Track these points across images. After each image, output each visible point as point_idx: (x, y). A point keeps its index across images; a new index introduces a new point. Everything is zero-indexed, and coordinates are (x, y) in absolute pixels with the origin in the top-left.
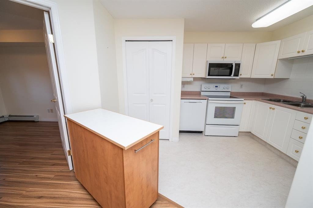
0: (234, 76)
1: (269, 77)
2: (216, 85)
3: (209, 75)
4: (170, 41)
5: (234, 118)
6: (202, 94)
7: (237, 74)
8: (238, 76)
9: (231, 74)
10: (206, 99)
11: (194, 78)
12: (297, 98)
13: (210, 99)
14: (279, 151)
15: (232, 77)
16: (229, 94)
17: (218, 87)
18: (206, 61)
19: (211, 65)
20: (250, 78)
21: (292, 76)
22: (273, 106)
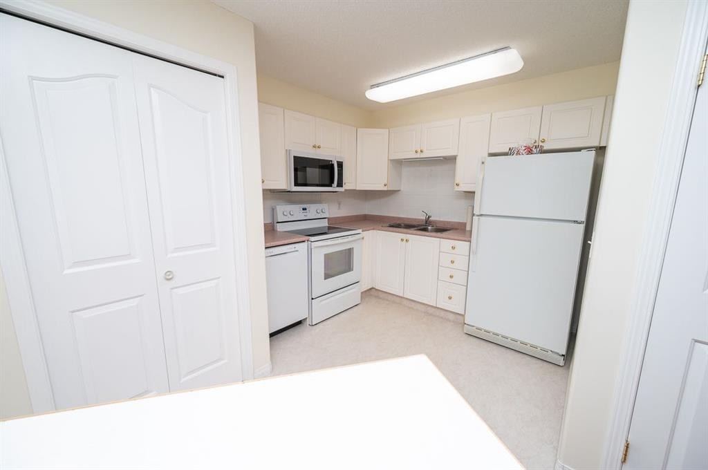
0: (338, 186)
1: (381, 187)
2: (305, 206)
3: (296, 184)
4: (215, 75)
5: (352, 270)
6: (278, 230)
7: (340, 184)
8: (342, 186)
9: (333, 182)
10: (304, 241)
12: (419, 220)
13: (313, 239)
14: (424, 304)
15: (334, 188)
16: (325, 223)
17: (307, 210)
18: (284, 152)
19: (298, 162)
20: (355, 190)
21: (404, 187)
22: (404, 236)
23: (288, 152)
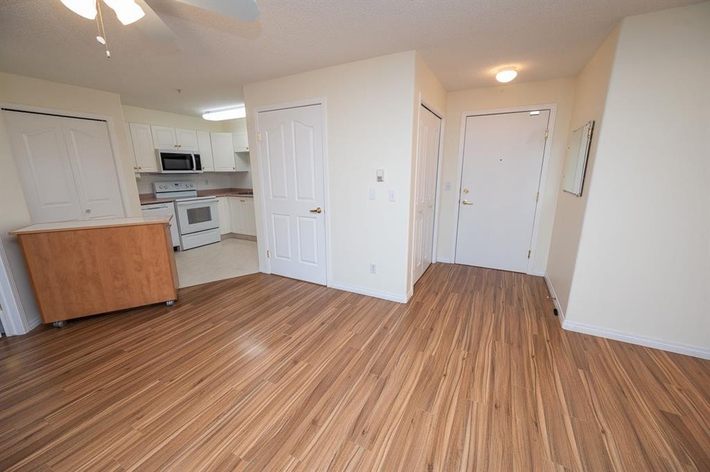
0: (196, 170)
1: (231, 170)
2: (177, 183)
3: (164, 169)
4: (101, 120)
5: (211, 220)
6: (158, 197)
7: (199, 168)
8: (200, 169)
9: (193, 167)
10: (171, 202)
11: (141, 173)
13: (177, 200)
15: (194, 171)
16: (195, 193)
17: (179, 185)
18: (154, 150)
19: (165, 156)
20: (214, 172)
22: (242, 199)
23: (156, 151)
